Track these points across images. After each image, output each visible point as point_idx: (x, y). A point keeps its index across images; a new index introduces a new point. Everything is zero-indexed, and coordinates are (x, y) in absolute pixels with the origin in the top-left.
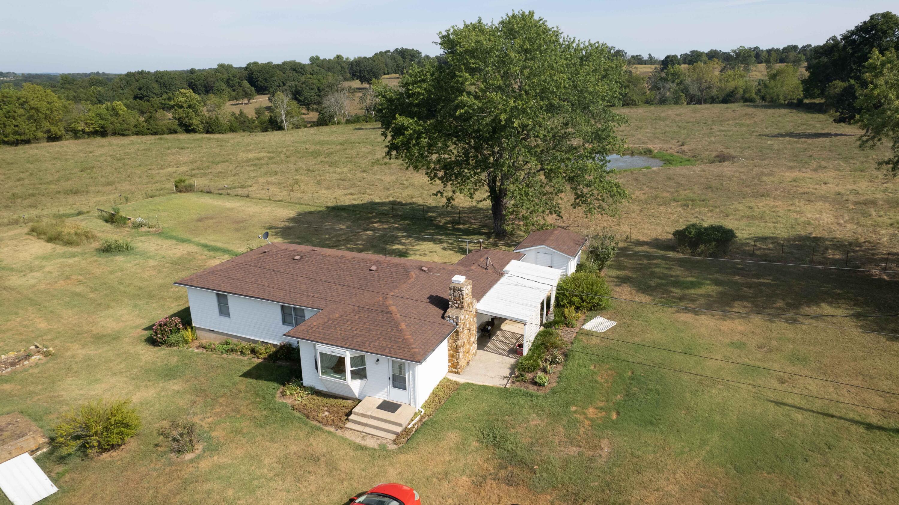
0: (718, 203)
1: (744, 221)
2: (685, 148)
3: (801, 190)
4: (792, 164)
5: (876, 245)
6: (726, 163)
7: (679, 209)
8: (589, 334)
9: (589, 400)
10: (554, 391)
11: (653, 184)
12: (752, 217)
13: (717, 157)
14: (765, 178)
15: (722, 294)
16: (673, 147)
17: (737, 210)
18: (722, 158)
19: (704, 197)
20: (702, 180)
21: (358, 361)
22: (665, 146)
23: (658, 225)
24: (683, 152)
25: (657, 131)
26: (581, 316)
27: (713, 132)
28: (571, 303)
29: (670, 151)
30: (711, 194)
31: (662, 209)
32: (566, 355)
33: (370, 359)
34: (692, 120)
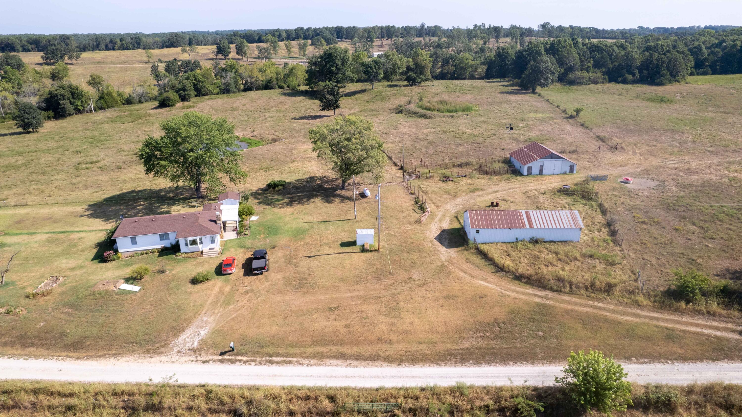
0: (278, 168)
1: (289, 174)
2: (255, 133)
3: (307, 156)
4: (304, 140)
5: (328, 177)
6: (277, 143)
7: (264, 173)
8: (252, 221)
9: (260, 234)
10: (251, 235)
11: (249, 162)
12: (291, 172)
13: (272, 140)
14: (294, 151)
15: (290, 201)
16: (249, 133)
17: (285, 170)
18: (274, 141)
19: (272, 166)
20: (269, 156)
21: (200, 239)
22: (245, 133)
23: (259, 182)
24: (254, 136)
25: (236, 120)
26: (248, 217)
27: (266, 119)
28: (244, 214)
29: (248, 136)
30: (274, 164)
31: (258, 174)
32: (249, 227)
33: (203, 238)
34: (252, 109)
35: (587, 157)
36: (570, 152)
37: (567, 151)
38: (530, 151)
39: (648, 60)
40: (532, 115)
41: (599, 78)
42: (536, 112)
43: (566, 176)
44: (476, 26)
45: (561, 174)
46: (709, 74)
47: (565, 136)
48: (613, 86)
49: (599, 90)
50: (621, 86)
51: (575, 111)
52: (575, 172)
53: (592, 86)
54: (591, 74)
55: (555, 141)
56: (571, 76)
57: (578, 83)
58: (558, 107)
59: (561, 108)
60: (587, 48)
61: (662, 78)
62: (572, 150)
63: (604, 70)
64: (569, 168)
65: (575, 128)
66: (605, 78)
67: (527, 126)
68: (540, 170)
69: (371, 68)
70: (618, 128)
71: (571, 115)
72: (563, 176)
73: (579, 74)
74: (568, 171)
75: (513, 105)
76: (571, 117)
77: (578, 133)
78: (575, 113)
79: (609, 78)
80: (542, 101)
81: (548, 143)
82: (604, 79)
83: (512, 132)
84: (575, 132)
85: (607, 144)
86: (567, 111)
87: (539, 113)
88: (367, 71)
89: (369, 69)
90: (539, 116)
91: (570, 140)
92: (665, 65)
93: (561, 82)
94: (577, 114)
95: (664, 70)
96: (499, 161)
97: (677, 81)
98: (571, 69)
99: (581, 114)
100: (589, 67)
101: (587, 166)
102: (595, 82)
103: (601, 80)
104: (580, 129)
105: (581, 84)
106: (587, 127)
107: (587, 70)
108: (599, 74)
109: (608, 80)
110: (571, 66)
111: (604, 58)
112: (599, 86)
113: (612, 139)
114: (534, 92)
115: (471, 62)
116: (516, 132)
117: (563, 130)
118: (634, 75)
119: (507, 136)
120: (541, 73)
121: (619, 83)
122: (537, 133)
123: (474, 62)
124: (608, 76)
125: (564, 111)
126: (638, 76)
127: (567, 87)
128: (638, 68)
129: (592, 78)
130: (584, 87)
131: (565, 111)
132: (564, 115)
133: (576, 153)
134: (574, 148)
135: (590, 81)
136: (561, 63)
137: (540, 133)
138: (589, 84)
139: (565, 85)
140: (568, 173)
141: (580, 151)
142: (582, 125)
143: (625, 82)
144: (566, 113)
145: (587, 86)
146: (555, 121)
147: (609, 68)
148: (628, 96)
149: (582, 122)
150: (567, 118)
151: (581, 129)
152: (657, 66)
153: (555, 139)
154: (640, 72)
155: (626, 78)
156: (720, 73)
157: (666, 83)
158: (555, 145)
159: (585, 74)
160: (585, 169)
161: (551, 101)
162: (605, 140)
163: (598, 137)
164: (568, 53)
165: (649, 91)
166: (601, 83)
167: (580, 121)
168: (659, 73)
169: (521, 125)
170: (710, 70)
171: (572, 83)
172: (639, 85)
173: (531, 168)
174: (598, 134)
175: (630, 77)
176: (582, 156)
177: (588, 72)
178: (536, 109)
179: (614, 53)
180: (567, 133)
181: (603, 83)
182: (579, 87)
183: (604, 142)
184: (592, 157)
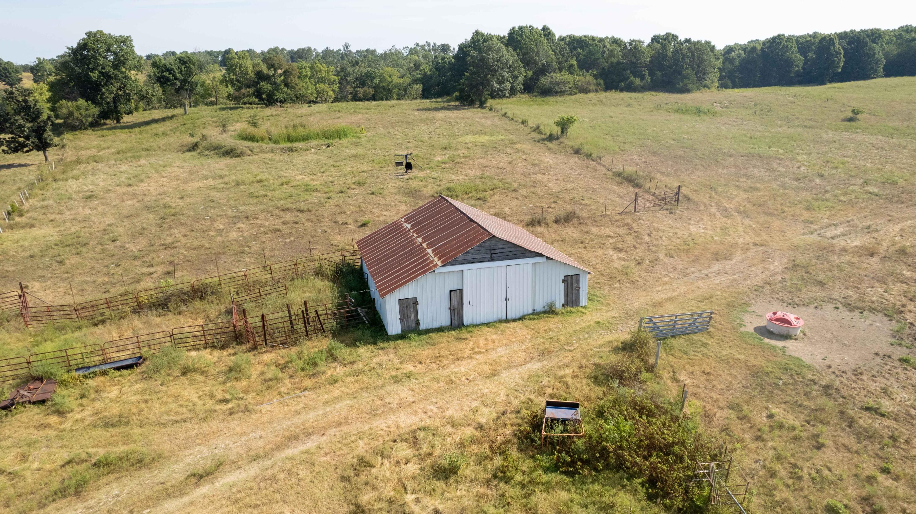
35: (608, 231)
36: (557, 221)
37: (550, 218)
38: (418, 232)
39: (659, 54)
40: (470, 138)
41: (589, 83)
42: (480, 133)
43: (553, 323)
44: (417, 45)
45: (535, 315)
46: (729, 88)
47: (540, 177)
48: (614, 96)
49: (593, 101)
50: (625, 95)
51: (558, 124)
52: (583, 300)
53: (580, 96)
54: (577, 78)
55: (515, 190)
56: (544, 81)
57: (556, 93)
58: (523, 123)
59: (530, 124)
60: (565, 43)
61: (686, 81)
62: (562, 214)
63: (595, 72)
64: (562, 286)
65: (562, 158)
66: (600, 84)
67: (452, 160)
68: (452, 309)
69: (170, 71)
70: (654, 153)
71: (551, 135)
72: (541, 324)
73: (557, 76)
74: (560, 300)
75: (437, 125)
76: (551, 138)
77: (571, 168)
78: (557, 130)
79: (605, 84)
80: (494, 116)
81: (496, 198)
82: (598, 84)
83: (412, 173)
84: (563, 166)
85: (647, 191)
86: (542, 127)
87: (485, 134)
88: (163, 77)
89: (166, 74)
90: (484, 139)
91: (555, 187)
92: (687, 60)
93: (529, 92)
94: (562, 132)
95: (687, 68)
96: (319, 273)
97: (705, 86)
98: (543, 71)
99: (572, 130)
100: (572, 66)
101: (618, 265)
102: (584, 90)
103: (592, 87)
104: (574, 160)
105: (561, 93)
106: (589, 156)
107: (570, 70)
108: (589, 78)
109: (603, 86)
110: (543, 65)
111: (593, 55)
112: (591, 95)
113: (652, 178)
114: (482, 105)
115: (396, 80)
116: (421, 174)
117: (534, 165)
118: (642, 78)
119: (393, 184)
120: (493, 71)
121: (622, 90)
122: (472, 173)
123: (401, 80)
124: (604, 80)
125: (537, 129)
126: (648, 79)
127: (539, 99)
128: (647, 66)
129: (579, 84)
130: (568, 98)
131: (538, 127)
132: (537, 136)
133: (575, 221)
134: (569, 208)
135: (576, 88)
136: (527, 62)
137: (479, 174)
138: (576, 93)
139: (536, 96)
140: (559, 306)
141: (585, 214)
142: (577, 152)
143: (630, 88)
144: (540, 133)
145: (573, 97)
146: (518, 146)
147: (603, 68)
148: (642, 107)
149: (576, 145)
150: (543, 140)
151: (576, 160)
152: (676, 62)
153: (515, 185)
154: (651, 74)
155: (632, 83)
156: (741, 87)
157: (693, 90)
158: (515, 202)
159: (565, 76)
160: (612, 278)
161: (511, 116)
162: (641, 181)
163: (619, 175)
164: (536, 45)
165: (672, 100)
166: (593, 91)
167: (570, 144)
168: (680, 73)
169: (438, 158)
170: (729, 82)
171: (547, 92)
172: (653, 93)
173: (415, 302)
174: (619, 168)
175: (638, 81)
176: (594, 230)
177: (572, 73)
178: (480, 128)
179: (606, 50)
180: (545, 171)
181: (596, 91)
182: (558, 99)
183: (638, 186)
184: (621, 231)
